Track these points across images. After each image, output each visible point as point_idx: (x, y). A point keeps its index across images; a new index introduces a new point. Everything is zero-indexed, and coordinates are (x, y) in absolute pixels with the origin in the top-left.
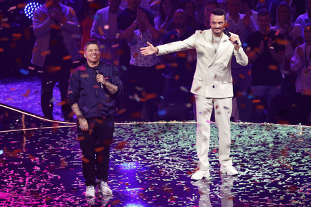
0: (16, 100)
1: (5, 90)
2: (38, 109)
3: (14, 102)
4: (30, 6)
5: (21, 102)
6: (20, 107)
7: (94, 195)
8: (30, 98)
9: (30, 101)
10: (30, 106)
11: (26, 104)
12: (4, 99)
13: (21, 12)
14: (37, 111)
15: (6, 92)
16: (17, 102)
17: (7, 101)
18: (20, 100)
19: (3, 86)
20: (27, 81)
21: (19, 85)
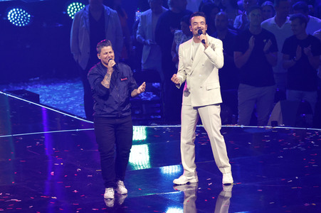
0: (57, 101)
1: (47, 91)
2: (80, 111)
3: (56, 103)
4: (73, 6)
5: (62, 103)
6: (61, 108)
7: (113, 197)
8: (72, 99)
9: (72, 103)
10: (71, 108)
11: (68, 105)
12: (46, 100)
13: (64, 13)
14: (79, 113)
15: (48, 93)
16: (59, 103)
17: (49, 102)
18: (61, 101)
19: (45, 87)
20: (69, 82)
21: (61, 86)
